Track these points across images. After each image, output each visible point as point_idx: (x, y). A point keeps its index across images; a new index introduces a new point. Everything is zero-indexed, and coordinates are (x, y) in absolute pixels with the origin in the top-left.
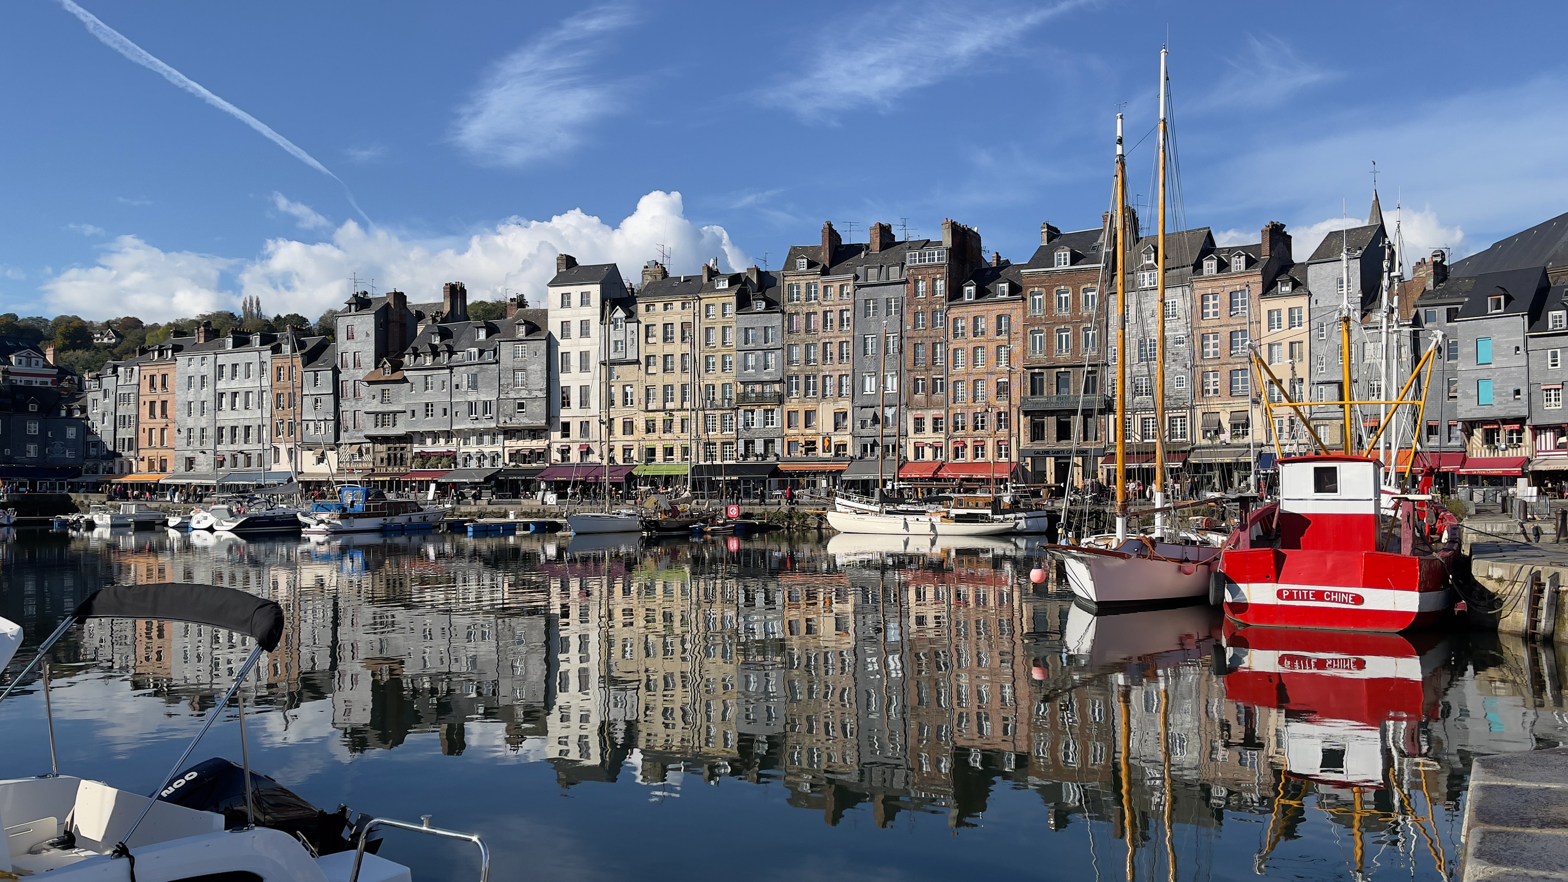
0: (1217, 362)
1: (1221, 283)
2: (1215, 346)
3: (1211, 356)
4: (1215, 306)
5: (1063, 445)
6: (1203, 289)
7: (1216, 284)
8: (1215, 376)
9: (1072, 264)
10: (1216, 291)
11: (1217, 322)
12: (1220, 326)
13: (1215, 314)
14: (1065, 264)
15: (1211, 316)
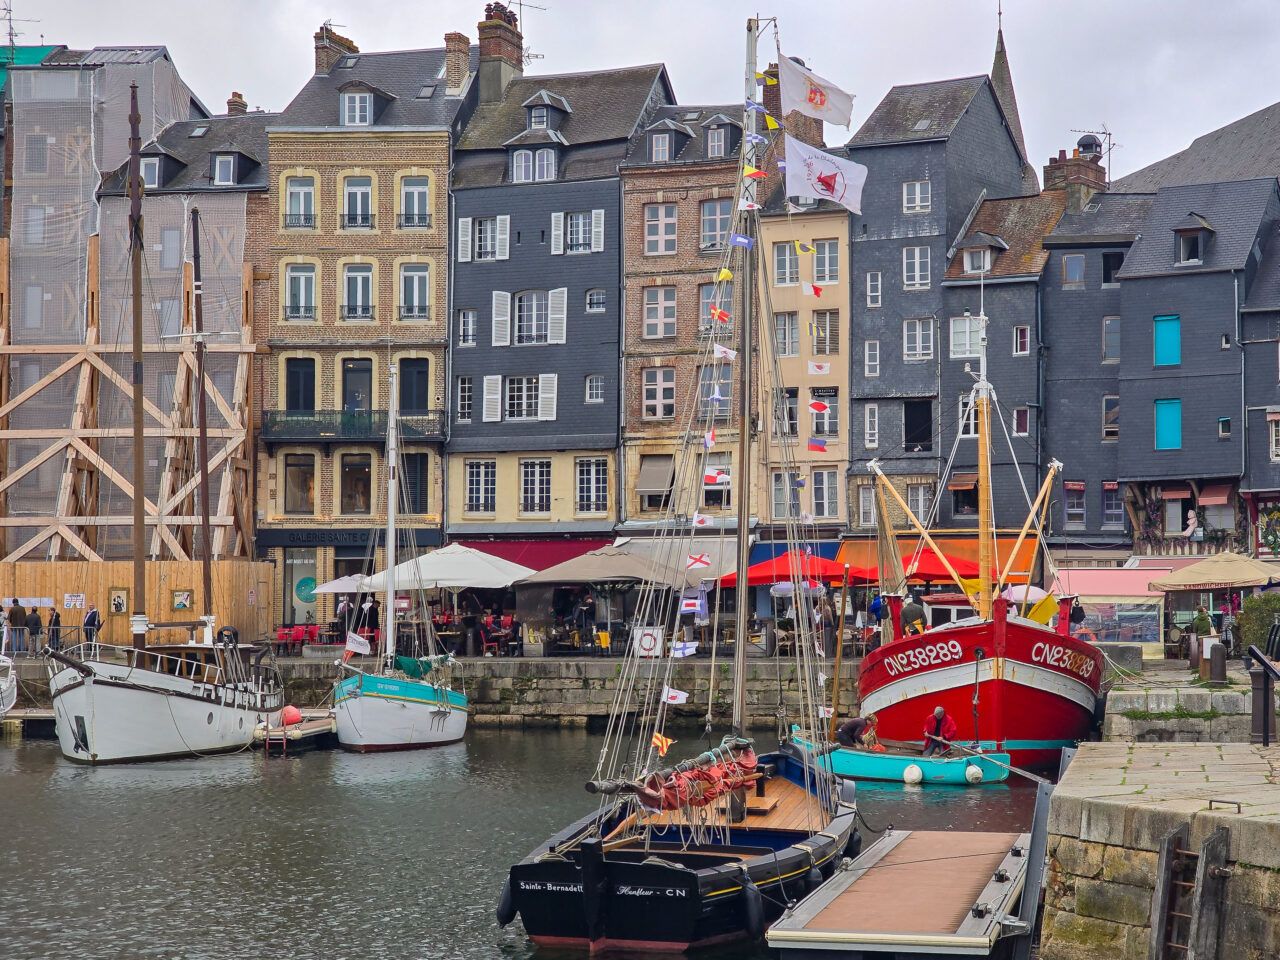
0: (671, 348)
1: (682, 182)
2: (669, 312)
3: (660, 334)
4: (669, 228)
5: (356, 522)
6: (649, 191)
7: (670, 182)
8: (668, 377)
9: (377, 121)
10: (675, 196)
11: (673, 266)
12: (680, 272)
13: (670, 245)
14: (363, 119)
15: (661, 251)
